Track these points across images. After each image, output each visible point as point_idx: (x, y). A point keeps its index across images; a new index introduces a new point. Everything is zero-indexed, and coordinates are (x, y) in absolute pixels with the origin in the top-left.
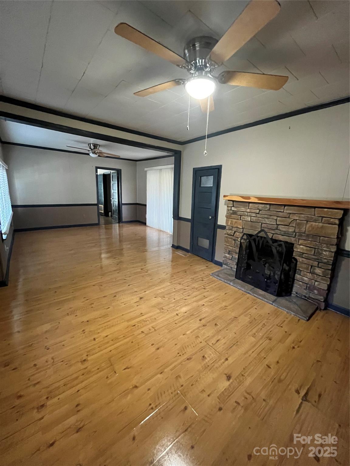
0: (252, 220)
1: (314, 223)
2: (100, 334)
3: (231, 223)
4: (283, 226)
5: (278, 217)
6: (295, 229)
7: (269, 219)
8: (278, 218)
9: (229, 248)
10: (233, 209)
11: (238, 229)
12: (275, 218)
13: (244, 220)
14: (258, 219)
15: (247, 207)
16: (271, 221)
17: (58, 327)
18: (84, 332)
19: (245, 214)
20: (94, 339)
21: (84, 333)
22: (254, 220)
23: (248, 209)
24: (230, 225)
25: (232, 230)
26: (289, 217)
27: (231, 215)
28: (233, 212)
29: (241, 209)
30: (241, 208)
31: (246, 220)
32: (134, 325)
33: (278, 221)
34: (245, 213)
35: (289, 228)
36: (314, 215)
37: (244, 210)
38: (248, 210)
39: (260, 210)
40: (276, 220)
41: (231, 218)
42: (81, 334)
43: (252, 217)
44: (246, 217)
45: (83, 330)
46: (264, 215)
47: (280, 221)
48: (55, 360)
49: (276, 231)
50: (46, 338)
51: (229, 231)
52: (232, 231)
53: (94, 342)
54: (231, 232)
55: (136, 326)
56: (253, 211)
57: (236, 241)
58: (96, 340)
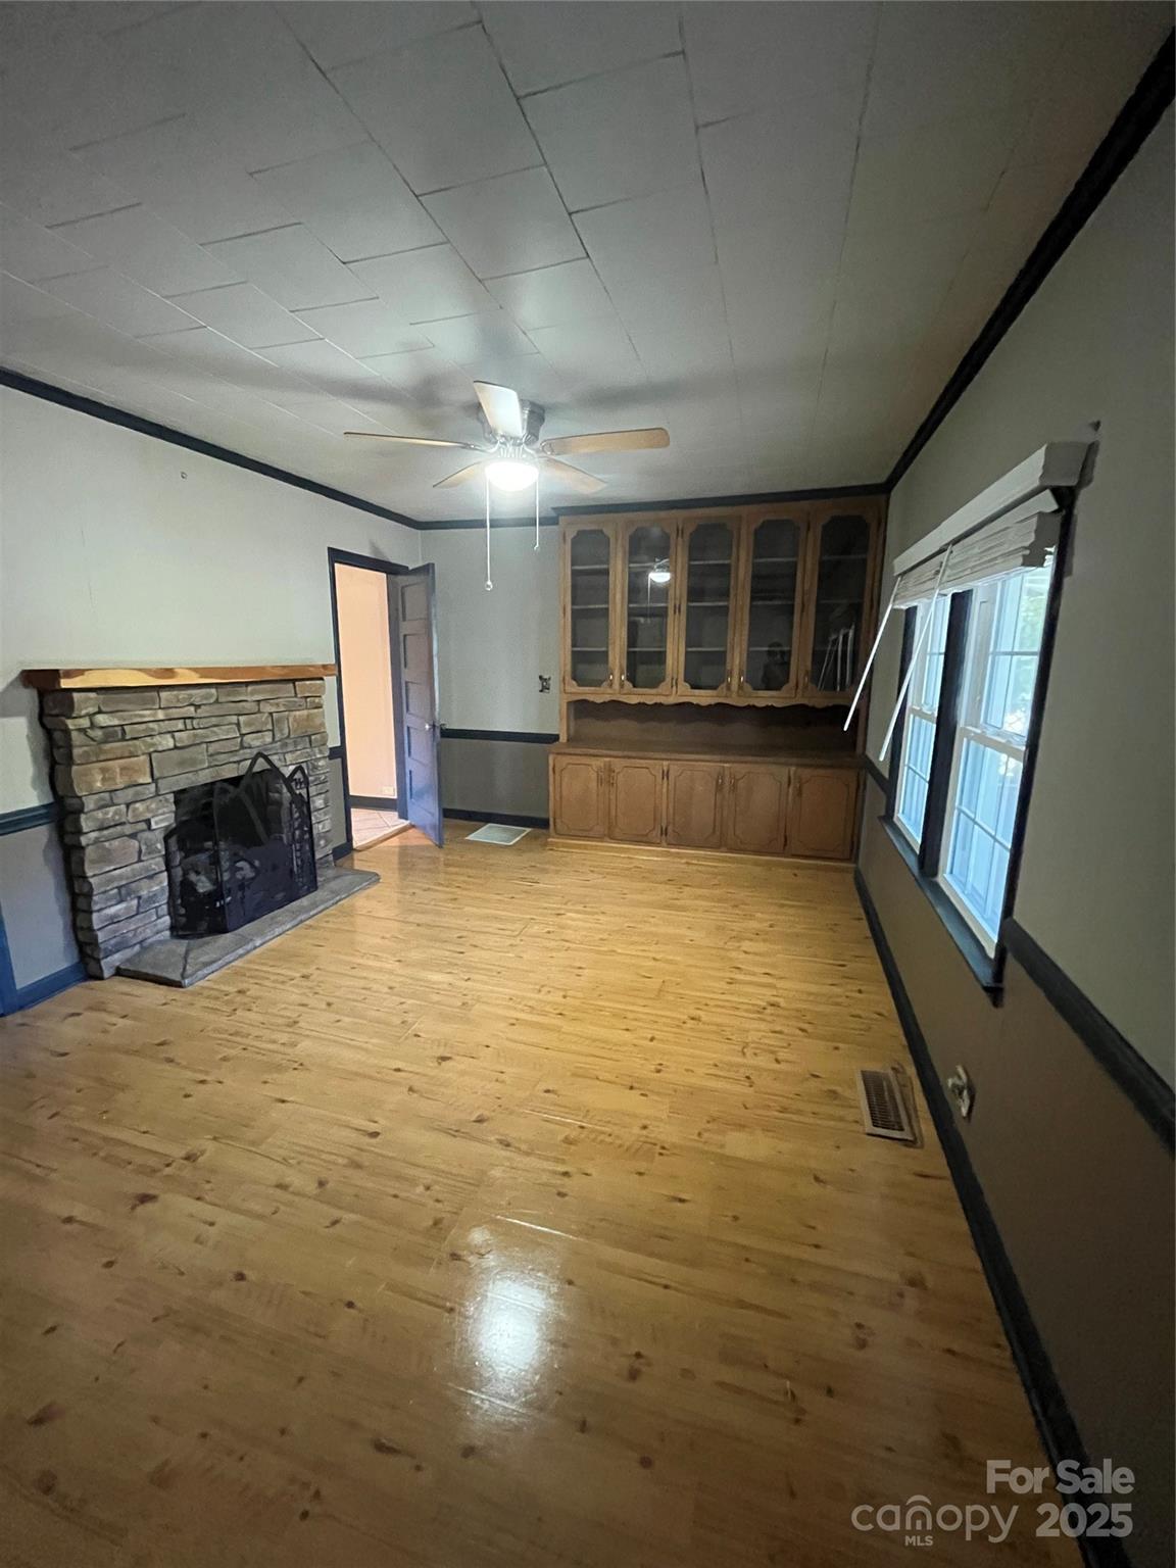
0: (178, 745)
1: (298, 713)
2: (635, 1041)
3: (104, 780)
4: (254, 735)
5: (239, 715)
6: (274, 735)
7: (223, 727)
8: (240, 718)
9: (121, 877)
10: (102, 720)
11: (139, 788)
12: (234, 719)
13: (152, 750)
14: (195, 736)
15: (154, 704)
16: (228, 732)
17: (708, 1122)
18: (659, 1067)
19: (153, 730)
20: (652, 1039)
21: (661, 1064)
22: (183, 742)
23: (160, 711)
24: (103, 789)
25: (114, 805)
26: (259, 712)
27: (100, 749)
28: (104, 734)
29: (136, 716)
30: (137, 712)
31: (160, 749)
32: (561, 1014)
33: (242, 725)
34: (151, 725)
35: (263, 736)
36: (296, 696)
37: (149, 716)
38: (161, 715)
39: (197, 707)
40: (238, 725)
41: (102, 757)
42: (667, 1067)
43: (176, 734)
44: (158, 737)
45: (659, 1071)
46: (208, 720)
47: (248, 724)
48: (740, 1049)
49: (241, 752)
50: (746, 1108)
51: (107, 813)
52: (114, 808)
53: (657, 1035)
54: (116, 813)
55: (558, 1012)
56: (175, 713)
57: (139, 836)
58: (650, 1036)
